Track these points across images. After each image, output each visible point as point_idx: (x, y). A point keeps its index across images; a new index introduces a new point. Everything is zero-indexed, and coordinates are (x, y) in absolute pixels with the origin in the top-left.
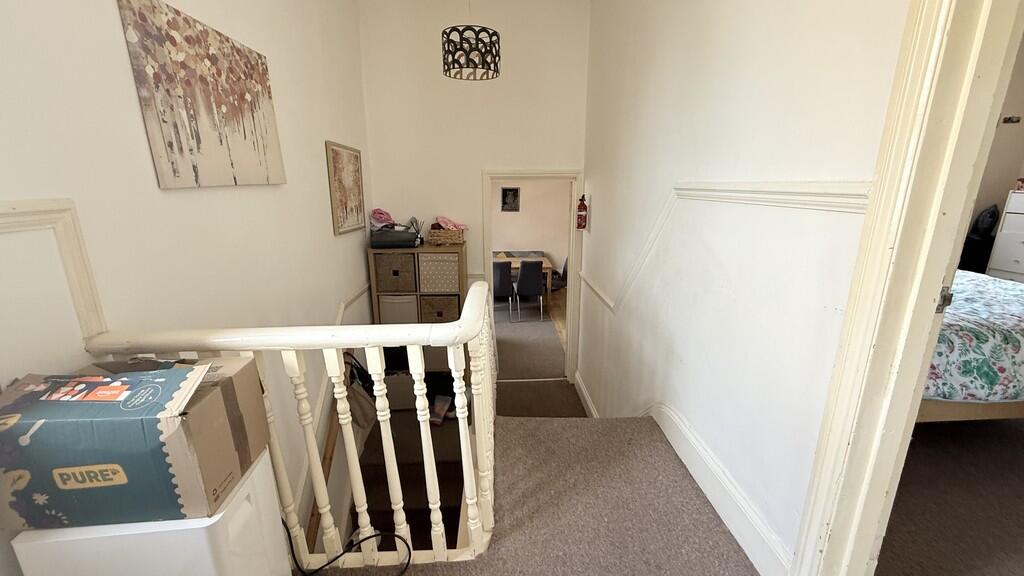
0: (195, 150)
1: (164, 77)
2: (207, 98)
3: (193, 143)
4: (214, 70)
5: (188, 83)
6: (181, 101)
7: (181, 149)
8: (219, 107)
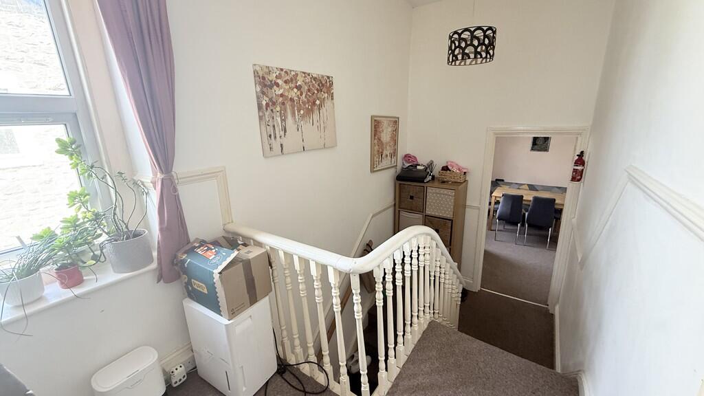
0: (283, 136)
1: (271, 104)
2: (293, 108)
3: (282, 133)
4: (299, 93)
5: (283, 104)
6: (278, 114)
7: (275, 137)
8: (299, 111)
